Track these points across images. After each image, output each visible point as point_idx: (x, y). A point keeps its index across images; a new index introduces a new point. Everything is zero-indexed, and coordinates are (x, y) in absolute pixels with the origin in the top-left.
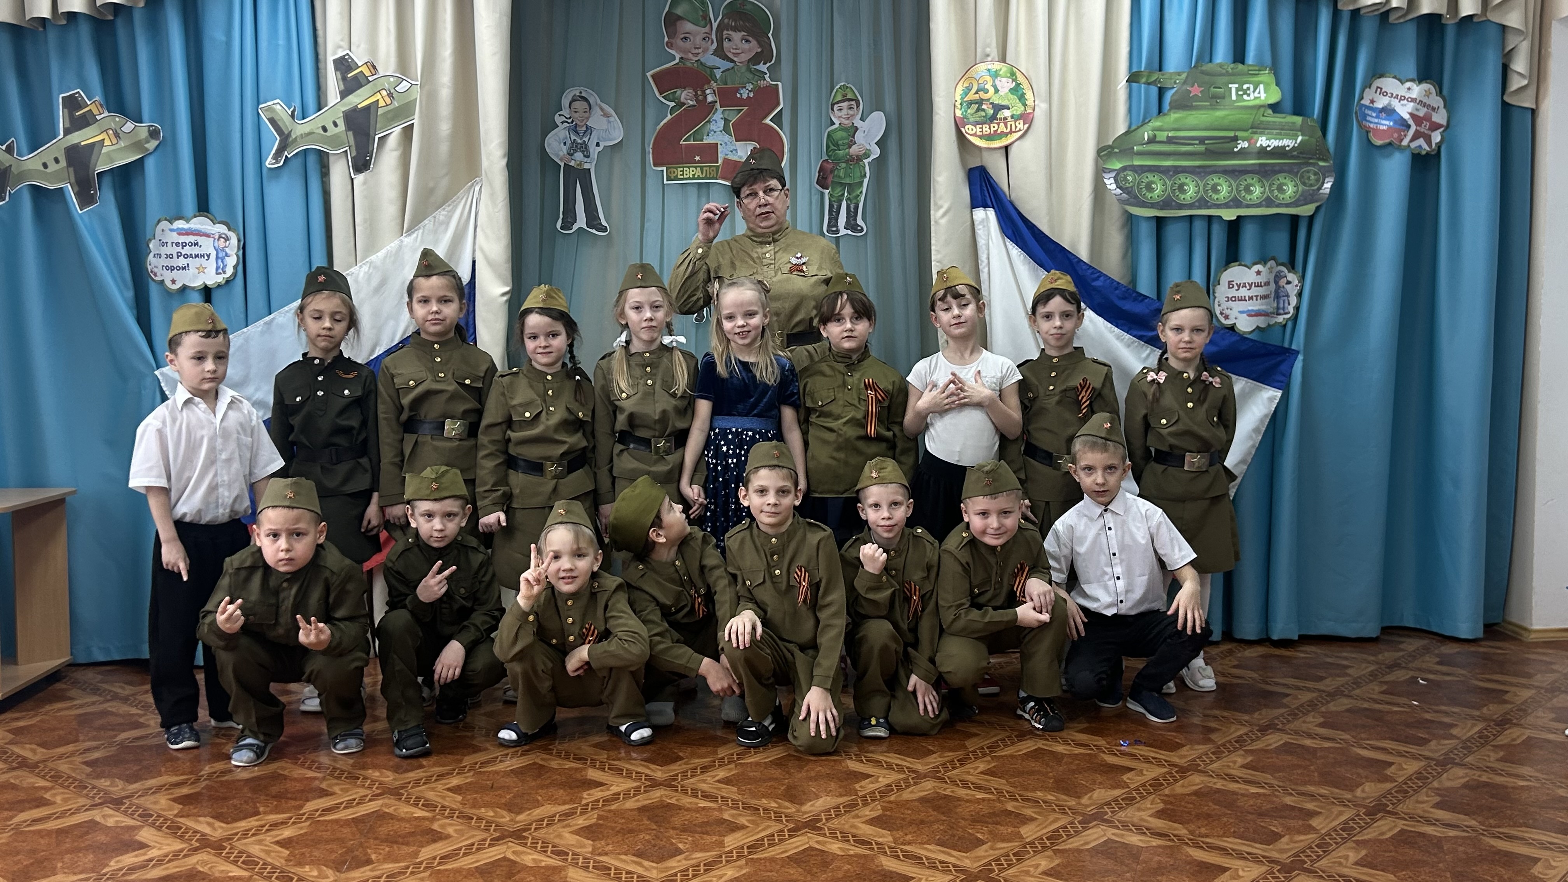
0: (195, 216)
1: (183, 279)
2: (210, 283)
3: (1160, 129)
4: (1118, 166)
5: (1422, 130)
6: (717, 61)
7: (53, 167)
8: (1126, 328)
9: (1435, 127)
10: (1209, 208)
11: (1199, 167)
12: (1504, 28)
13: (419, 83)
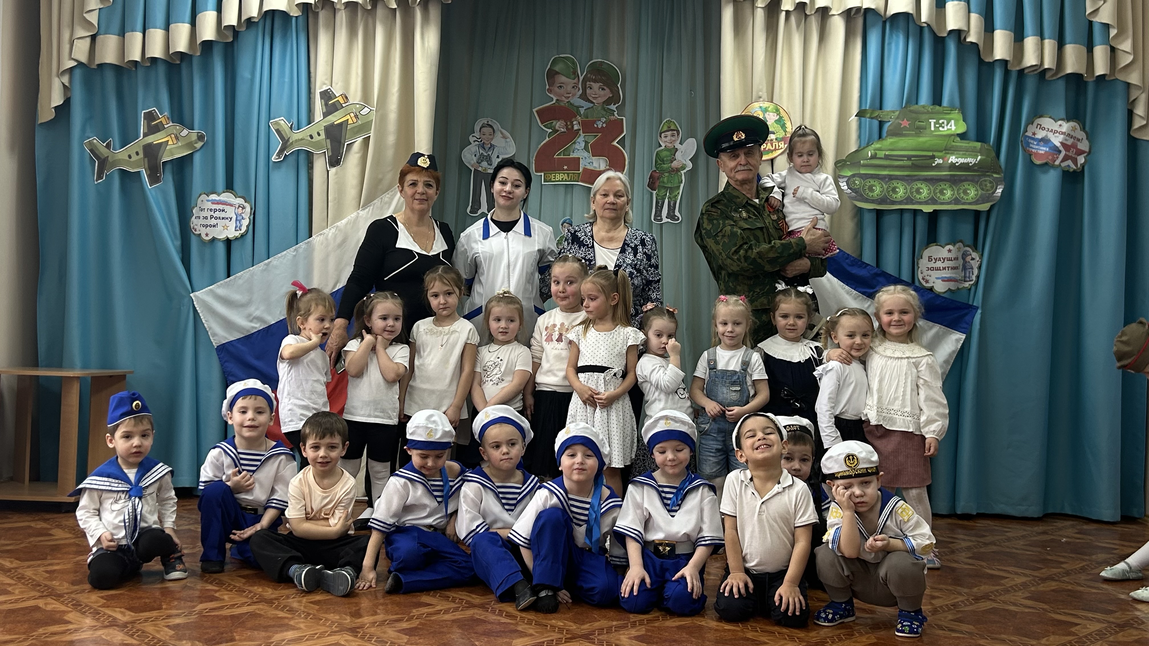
0: (224, 192)
1: (213, 233)
2: (230, 236)
3: (880, 149)
4: (849, 174)
5: (1070, 154)
6: (582, 103)
7: (134, 158)
8: (854, 287)
9: (1080, 152)
10: (914, 204)
11: (907, 176)
12: (1128, 85)
13: (375, 109)
